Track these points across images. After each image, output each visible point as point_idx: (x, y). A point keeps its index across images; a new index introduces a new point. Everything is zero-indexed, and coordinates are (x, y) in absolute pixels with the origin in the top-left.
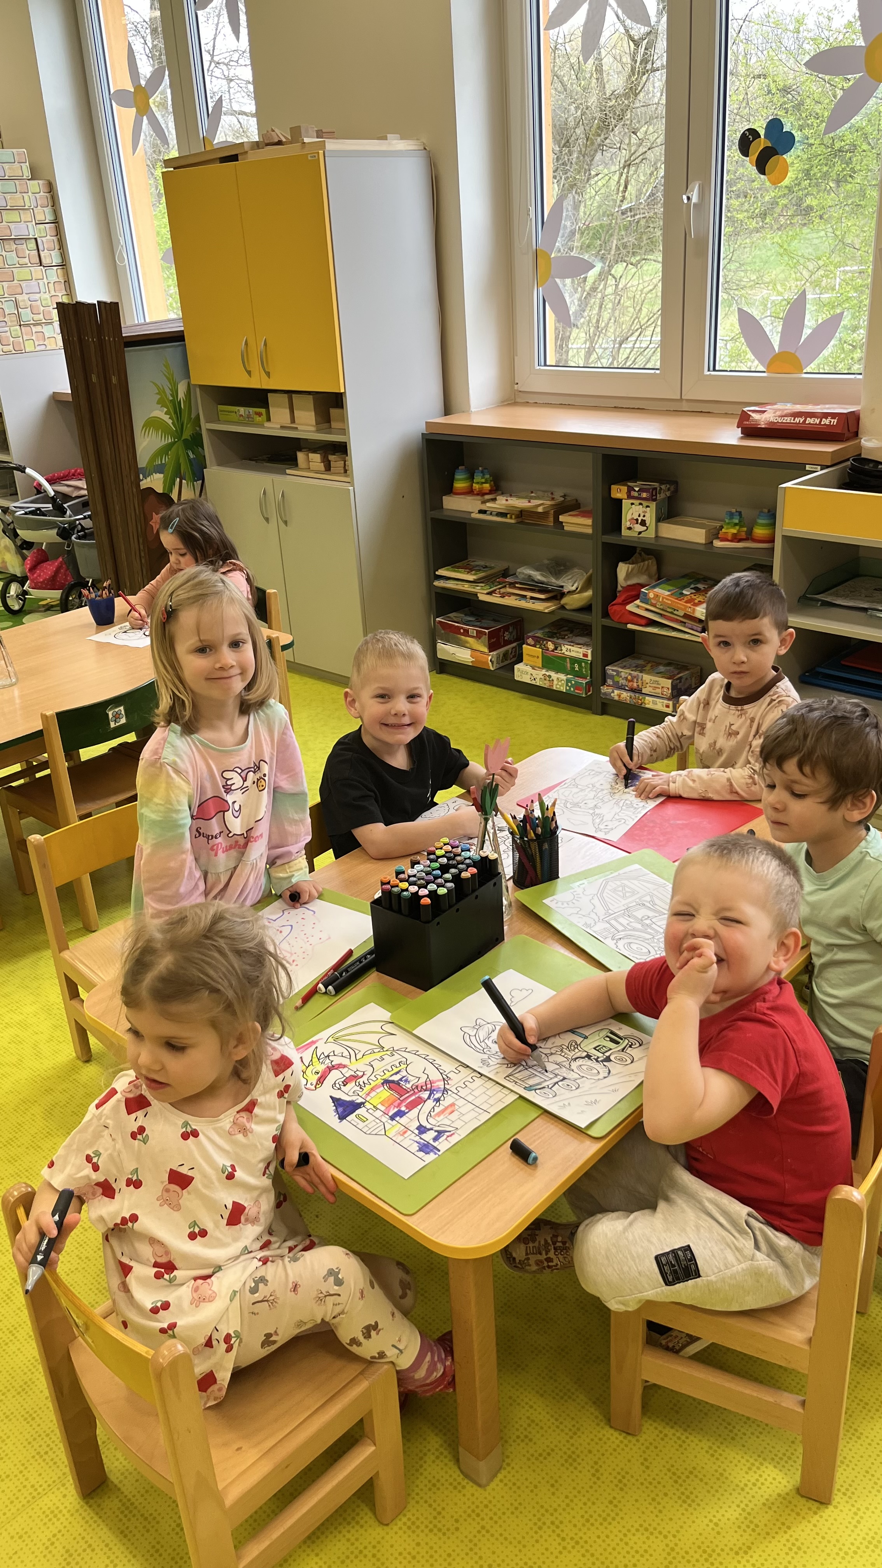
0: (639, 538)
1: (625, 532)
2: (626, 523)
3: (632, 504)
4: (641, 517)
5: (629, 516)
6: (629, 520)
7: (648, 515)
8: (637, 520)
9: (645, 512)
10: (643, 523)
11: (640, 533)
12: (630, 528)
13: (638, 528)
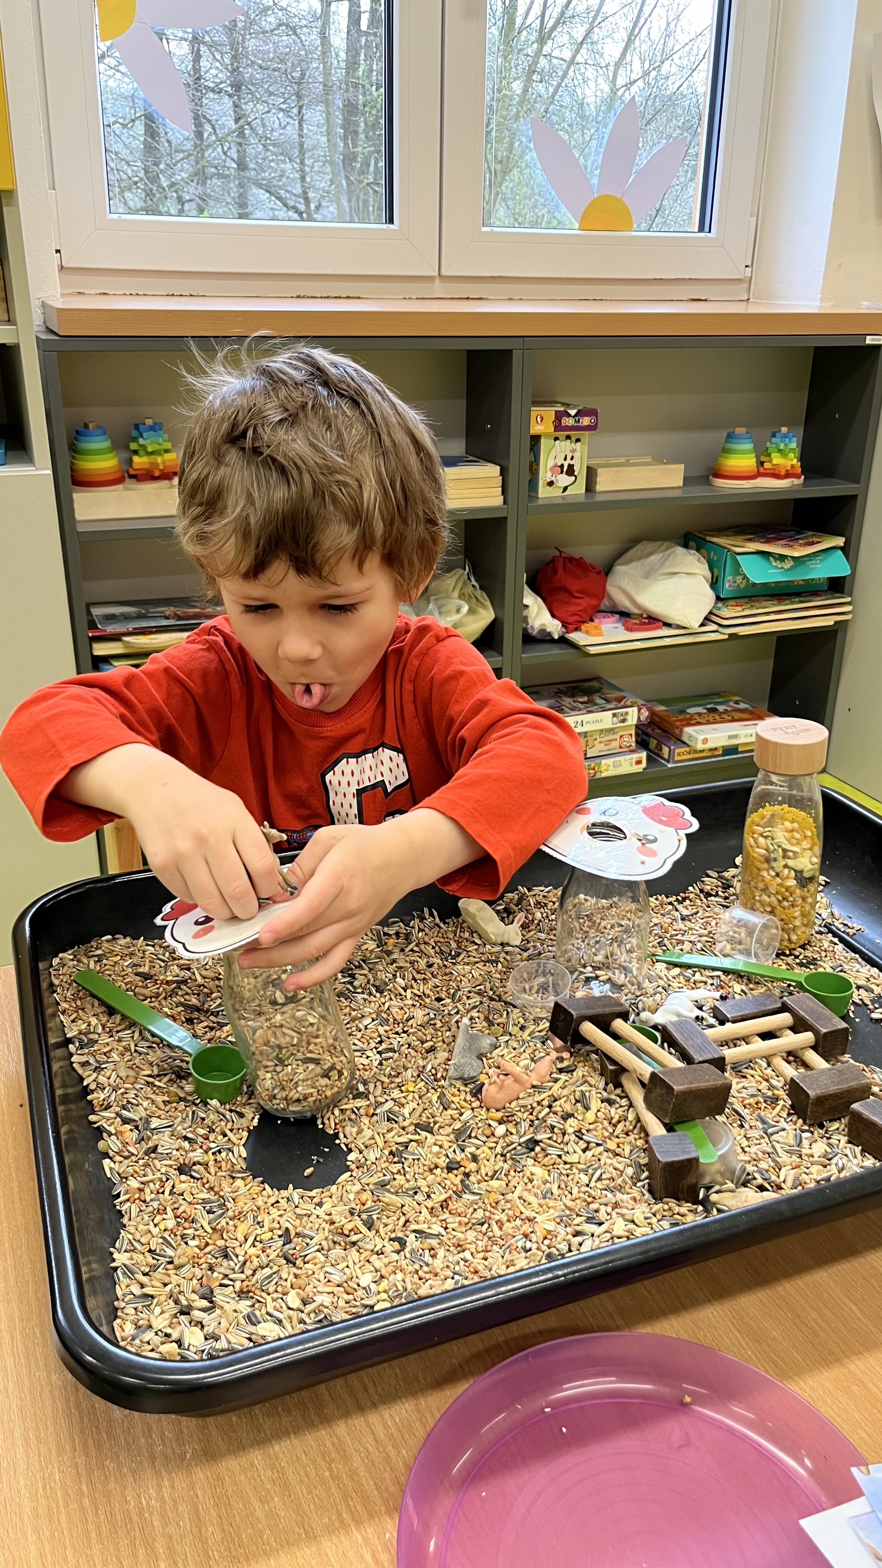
0: (563, 498)
1: (544, 492)
2: (545, 474)
3: (556, 439)
4: (568, 461)
5: (550, 464)
6: (551, 469)
7: (577, 455)
8: (562, 466)
9: (573, 451)
10: (571, 471)
11: (565, 489)
12: (551, 484)
13: (564, 480)
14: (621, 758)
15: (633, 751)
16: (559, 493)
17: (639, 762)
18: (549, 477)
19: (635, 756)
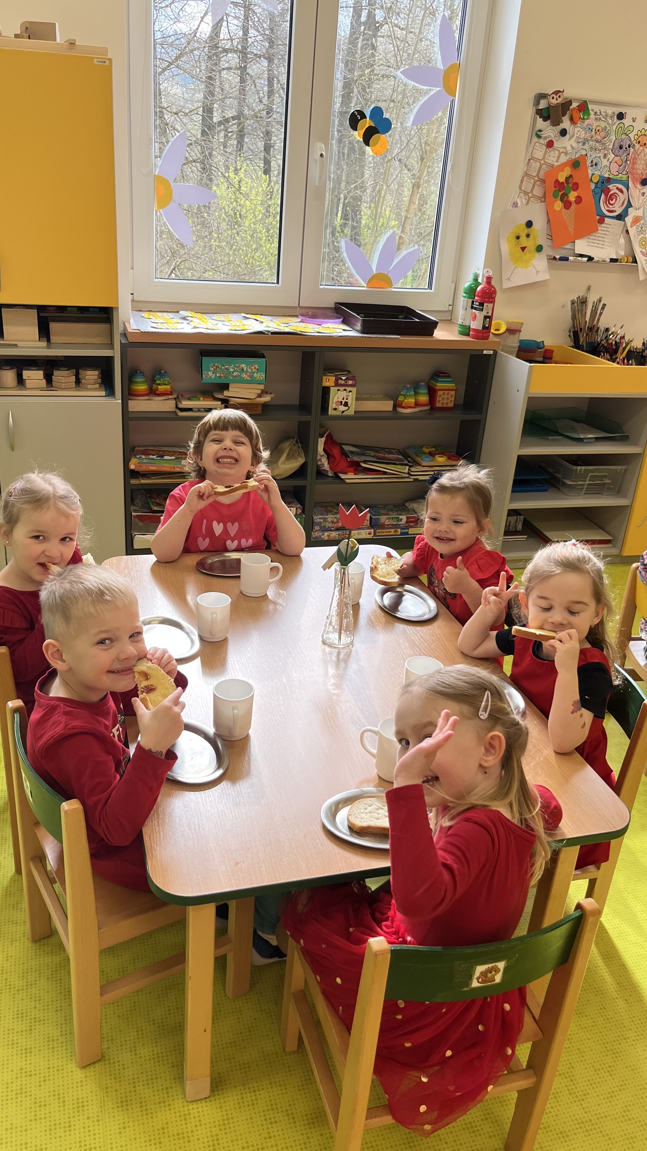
0: (342, 416)
1: (331, 413)
2: (332, 405)
3: (338, 390)
4: (345, 400)
5: (335, 400)
6: (336, 403)
7: (350, 398)
8: (341, 402)
9: (348, 396)
10: (346, 404)
11: (343, 412)
12: (335, 409)
13: (342, 408)
14: (362, 531)
15: (368, 528)
16: (340, 414)
17: (370, 534)
18: (334, 406)
19: (368, 531)
